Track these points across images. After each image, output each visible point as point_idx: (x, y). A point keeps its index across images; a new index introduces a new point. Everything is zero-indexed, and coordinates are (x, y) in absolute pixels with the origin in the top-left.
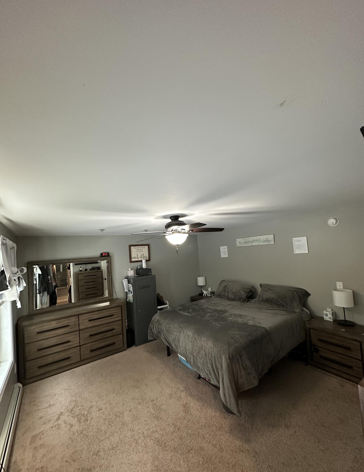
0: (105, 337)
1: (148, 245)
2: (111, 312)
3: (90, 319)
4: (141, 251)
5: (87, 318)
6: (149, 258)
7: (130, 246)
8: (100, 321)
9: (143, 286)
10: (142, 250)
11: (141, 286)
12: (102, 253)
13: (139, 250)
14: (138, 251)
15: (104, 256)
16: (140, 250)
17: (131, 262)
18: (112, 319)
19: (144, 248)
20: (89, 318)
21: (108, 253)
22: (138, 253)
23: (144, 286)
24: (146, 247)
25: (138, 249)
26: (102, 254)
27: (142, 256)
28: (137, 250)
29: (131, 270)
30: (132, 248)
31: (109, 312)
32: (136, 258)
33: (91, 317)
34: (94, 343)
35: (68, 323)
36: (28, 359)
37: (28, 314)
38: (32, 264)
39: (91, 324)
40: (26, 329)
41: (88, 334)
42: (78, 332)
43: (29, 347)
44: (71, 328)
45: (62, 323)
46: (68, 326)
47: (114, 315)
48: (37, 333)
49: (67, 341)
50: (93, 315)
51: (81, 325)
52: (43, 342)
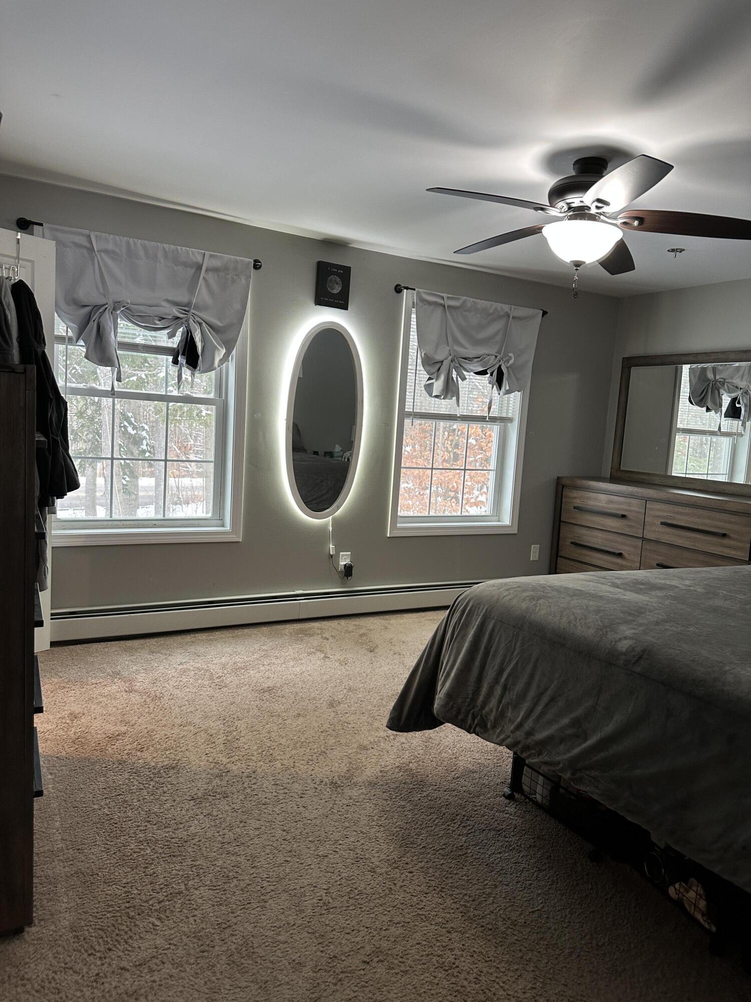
2: (720, 524)
3: (669, 521)
5: (662, 514)
8: (690, 538)
18: (721, 549)
20: (666, 517)
31: (714, 522)
33: (670, 518)
35: (626, 510)
36: (562, 553)
37: (609, 477)
38: (630, 363)
39: (669, 536)
40: (566, 492)
41: (656, 557)
42: (639, 543)
43: (564, 529)
44: (630, 526)
45: (616, 506)
46: (623, 516)
47: (730, 537)
48: (575, 508)
49: (617, 552)
50: (678, 513)
51: (647, 528)
52: (584, 531)
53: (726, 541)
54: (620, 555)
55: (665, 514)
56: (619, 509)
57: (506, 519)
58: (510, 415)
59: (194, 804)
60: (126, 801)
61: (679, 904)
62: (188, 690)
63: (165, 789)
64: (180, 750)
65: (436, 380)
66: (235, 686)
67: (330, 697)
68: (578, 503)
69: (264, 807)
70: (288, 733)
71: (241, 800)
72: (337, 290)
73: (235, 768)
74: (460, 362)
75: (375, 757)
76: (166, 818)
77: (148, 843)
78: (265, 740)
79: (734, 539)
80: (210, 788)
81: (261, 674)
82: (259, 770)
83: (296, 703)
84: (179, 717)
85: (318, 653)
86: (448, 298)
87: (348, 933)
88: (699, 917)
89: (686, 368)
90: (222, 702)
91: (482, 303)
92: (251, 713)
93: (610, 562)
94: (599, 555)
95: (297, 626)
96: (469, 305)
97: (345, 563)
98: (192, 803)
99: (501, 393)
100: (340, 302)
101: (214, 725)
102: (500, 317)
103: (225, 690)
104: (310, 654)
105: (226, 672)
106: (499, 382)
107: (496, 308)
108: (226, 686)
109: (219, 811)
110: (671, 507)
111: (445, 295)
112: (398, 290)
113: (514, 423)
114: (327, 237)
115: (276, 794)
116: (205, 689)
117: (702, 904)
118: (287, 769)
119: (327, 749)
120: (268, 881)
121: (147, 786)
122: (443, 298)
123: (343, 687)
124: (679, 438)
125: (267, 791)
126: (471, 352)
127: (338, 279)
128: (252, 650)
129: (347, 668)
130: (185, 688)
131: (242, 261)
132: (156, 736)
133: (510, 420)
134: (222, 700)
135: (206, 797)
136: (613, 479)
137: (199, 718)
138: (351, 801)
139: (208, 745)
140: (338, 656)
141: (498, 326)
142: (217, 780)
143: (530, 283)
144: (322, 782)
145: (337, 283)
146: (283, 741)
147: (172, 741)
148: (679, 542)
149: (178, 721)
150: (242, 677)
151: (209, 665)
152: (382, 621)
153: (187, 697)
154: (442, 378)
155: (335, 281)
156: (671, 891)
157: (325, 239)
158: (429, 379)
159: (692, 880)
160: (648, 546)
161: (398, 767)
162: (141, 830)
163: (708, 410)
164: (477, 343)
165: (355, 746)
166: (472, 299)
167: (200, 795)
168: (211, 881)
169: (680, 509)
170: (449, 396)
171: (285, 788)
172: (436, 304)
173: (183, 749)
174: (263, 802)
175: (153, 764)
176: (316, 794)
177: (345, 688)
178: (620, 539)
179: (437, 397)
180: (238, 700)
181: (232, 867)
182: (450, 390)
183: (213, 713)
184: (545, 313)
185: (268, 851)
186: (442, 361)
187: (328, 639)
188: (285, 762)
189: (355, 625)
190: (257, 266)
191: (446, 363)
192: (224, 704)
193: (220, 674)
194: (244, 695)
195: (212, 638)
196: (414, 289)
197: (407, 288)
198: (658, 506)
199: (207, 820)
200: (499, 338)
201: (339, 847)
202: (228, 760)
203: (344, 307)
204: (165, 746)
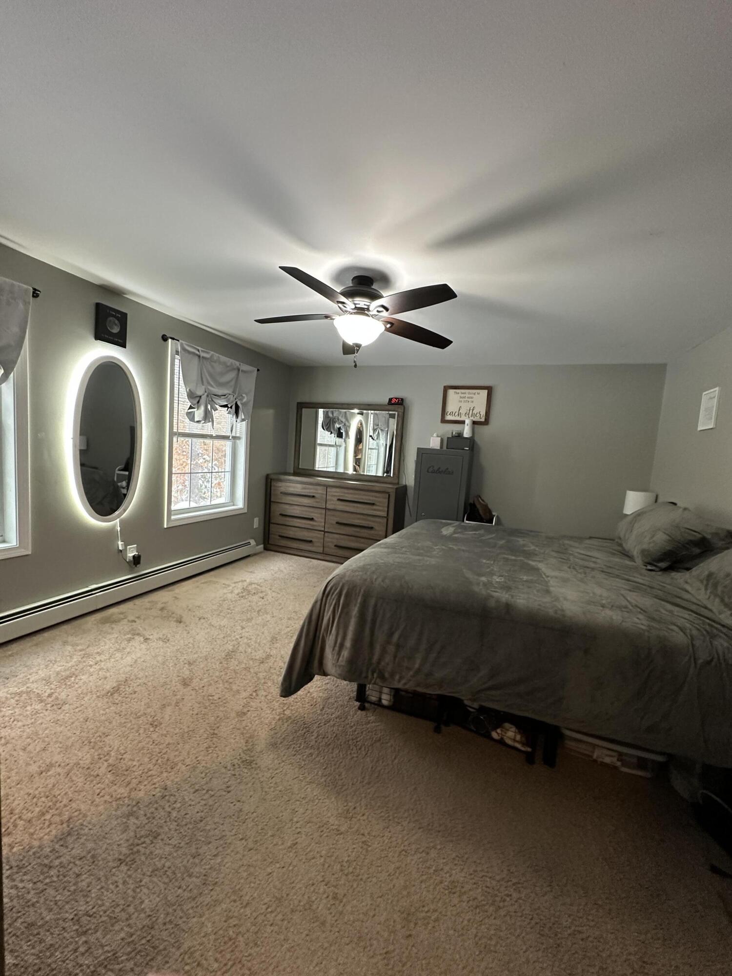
0: (357, 534)
1: (490, 389)
2: (371, 498)
3: (341, 498)
4: (468, 400)
5: (336, 494)
6: (485, 419)
7: (446, 389)
8: (354, 507)
9: (436, 468)
10: (472, 398)
11: (433, 467)
12: (392, 398)
13: (465, 397)
14: (462, 400)
15: (393, 404)
16: (468, 398)
17: (444, 421)
18: (372, 511)
19: (478, 394)
20: (339, 496)
21: (402, 400)
22: (460, 404)
23: (440, 468)
24: (486, 392)
25: (462, 395)
26: (390, 400)
27: (471, 411)
28: (461, 397)
29: (438, 436)
30: (451, 392)
31: (367, 497)
32: (456, 414)
33: (342, 496)
34: (342, 536)
35: (314, 493)
36: (272, 521)
37: (292, 472)
38: (301, 406)
39: (341, 506)
40: (273, 483)
41: (336, 519)
42: (324, 511)
43: (274, 507)
44: (317, 502)
45: (308, 491)
46: (313, 497)
47: (376, 505)
48: (281, 493)
49: (311, 517)
50: (345, 493)
51: (328, 502)
52: (287, 507)
53: (375, 507)
54: (312, 519)
55: (338, 494)
56: (310, 493)
57: (240, 503)
58: (238, 435)
59: (128, 867)
60: (32, 924)
61: (501, 742)
62: (20, 724)
63: (76, 870)
64: (62, 804)
65: (197, 410)
66: (75, 699)
67: (178, 676)
68: (283, 489)
69: (202, 824)
70: (167, 729)
71: (176, 830)
72: (116, 330)
73: (141, 794)
74: (212, 397)
75: (256, 718)
76: (105, 912)
77: (106, 966)
78: (151, 747)
79: (378, 506)
80: (132, 834)
81: (95, 677)
82: (169, 783)
83: (152, 694)
84: (32, 762)
85: (136, 637)
86: (202, 351)
87: (374, 916)
88: (518, 746)
89: (321, 411)
90: (73, 723)
91: (223, 358)
92: (114, 723)
93: (308, 524)
94: (299, 520)
95: (98, 616)
96: (215, 358)
97: (133, 554)
98: (124, 868)
99: (238, 420)
100: (120, 340)
101: (85, 756)
102: (234, 369)
103: (66, 707)
104: (129, 640)
105: (53, 686)
106: (237, 413)
107: (232, 363)
108: (65, 703)
109: (161, 858)
110: (343, 490)
111: (199, 348)
112: (165, 338)
113: (241, 440)
114: (105, 283)
115: (203, 802)
116: (41, 715)
117: (518, 737)
118: (194, 768)
119: (214, 730)
120: (272, 912)
121: (48, 880)
122: (198, 351)
123: (182, 663)
124: (318, 448)
125: (193, 803)
126: (220, 391)
127: (117, 322)
128: (67, 653)
129: (172, 643)
130: (15, 722)
131: (19, 286)
132: (16, 802)
133: (239, 438)
134: (71, 721)
135: (135, 849)
136: (296, 473)
137: (59, 753)
138: (271, 771)
139: (92, 781)
140: (156, 636)
141: (232, 375)
142: (133, 820)
143: (248, 349)
144: (234, 765)
145: (116, 325)
146: (168, 740)
147: (43, 799)
148: (348, 509)
149: (34, 768)
150: (77, 686)
151: (28, 685)
152: (170, 593)
153: (25, 734)
154: (202, 408)
155: (114, 323)
156: (494, 735)
157: (103, 285)
158: (191, 408)
159: (507, 725)
160: (328, 513)
161: (279, 719)
162: (83, 954)
163: (331, 433)
164: (221, 385)
165: (233, 715)
166: (217, 355)
167: (124, 850)
168: (216, 960)
169: (346, 491)
170: (207, 421)
171: (208, 791)
172: (194, 354)
173: (65, 801)
174: (199, 818)
175: (36, 843)
176: (239, 781)
177: (185, 664)
178: (311, 510)
179: (198, 422)
180: (90, 713)
181: (225, 921)
182: (208, 417)
183: (71, 740)
184: (258, 370)
185: (245, 874)
186: (200, 397)
187: (135, 622)
188: (188, 761)
189: (149, 602)
190: (35, 294)
191: (204, 397)
192: (77, 723)
193: (49, 691)
194: (93, 705)
195: (10, 653)
196: (178, 341)
197: (173, 339)
198: (334, 490)
199: (155, 879)
200: (233, 383)
201: (298, 825)
202: (128, 789)
203: (123, 345)
204: (37, 809)
